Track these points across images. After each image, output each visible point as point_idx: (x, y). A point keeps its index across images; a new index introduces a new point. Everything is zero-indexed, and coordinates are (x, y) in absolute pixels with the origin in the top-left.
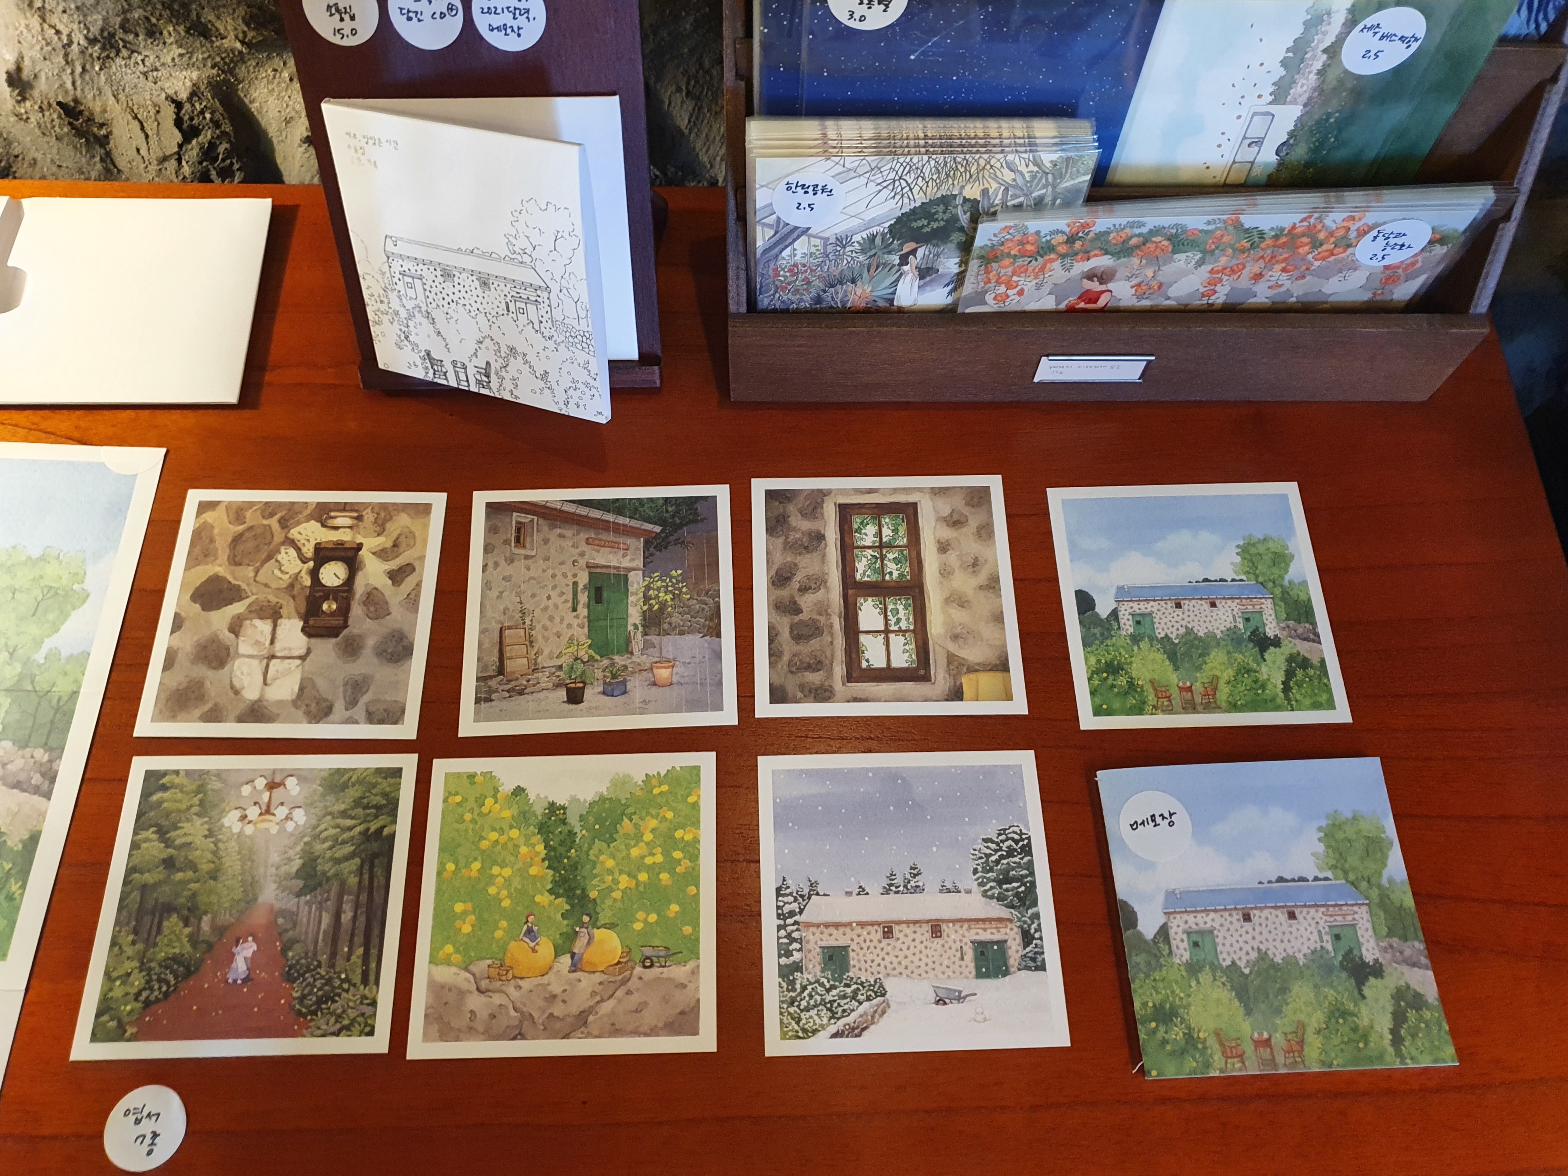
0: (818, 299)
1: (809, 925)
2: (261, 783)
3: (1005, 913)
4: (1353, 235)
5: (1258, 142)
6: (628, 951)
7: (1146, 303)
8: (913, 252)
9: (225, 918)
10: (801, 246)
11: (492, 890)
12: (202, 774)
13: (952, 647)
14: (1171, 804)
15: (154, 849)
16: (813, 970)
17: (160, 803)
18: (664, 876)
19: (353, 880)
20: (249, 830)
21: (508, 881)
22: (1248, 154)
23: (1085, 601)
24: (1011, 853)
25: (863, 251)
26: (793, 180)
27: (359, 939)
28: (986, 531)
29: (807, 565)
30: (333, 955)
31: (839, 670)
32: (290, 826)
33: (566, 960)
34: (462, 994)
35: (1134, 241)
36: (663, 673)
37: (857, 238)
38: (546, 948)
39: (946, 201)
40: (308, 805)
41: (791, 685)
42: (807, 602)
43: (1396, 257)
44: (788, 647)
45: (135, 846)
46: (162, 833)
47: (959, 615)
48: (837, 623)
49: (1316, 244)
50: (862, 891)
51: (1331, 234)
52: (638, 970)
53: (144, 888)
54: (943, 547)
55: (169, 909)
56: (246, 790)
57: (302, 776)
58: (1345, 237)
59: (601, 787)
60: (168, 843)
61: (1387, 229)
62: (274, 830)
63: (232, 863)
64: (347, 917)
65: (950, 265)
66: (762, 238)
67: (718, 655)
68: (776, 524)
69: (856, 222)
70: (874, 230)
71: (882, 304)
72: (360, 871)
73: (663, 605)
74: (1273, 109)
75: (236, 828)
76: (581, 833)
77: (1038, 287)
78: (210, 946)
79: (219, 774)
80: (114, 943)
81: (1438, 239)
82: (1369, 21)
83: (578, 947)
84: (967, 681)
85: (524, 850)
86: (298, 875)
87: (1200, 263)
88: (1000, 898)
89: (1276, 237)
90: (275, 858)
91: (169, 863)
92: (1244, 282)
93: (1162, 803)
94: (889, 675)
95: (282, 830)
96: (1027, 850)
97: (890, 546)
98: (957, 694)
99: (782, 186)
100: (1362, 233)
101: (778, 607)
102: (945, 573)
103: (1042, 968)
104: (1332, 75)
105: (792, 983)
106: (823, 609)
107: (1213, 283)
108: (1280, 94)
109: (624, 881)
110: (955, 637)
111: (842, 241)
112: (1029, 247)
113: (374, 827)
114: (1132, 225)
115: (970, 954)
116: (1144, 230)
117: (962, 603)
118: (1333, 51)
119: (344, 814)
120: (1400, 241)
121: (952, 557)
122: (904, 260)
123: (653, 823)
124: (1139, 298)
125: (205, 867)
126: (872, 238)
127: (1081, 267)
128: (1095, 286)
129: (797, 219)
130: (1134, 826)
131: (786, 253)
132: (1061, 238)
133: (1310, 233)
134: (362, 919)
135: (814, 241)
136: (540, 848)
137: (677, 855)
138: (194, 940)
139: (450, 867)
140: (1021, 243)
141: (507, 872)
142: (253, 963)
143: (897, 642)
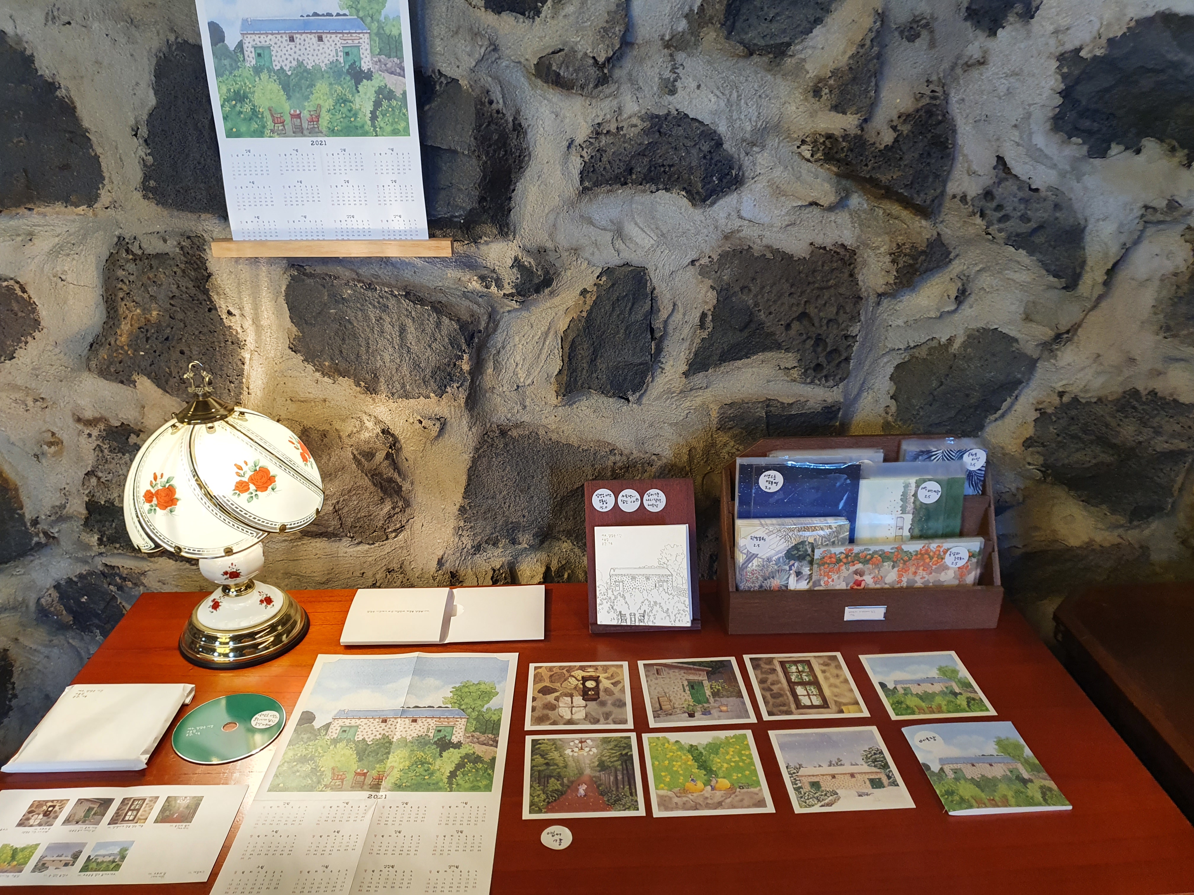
0: (761, 587)
1: (802, 776)
2: (577, 742)
3: (879, 770)
4: (942, 554)
5: (901, 528)
6: (732, 784)
7: (878, 586)
8: (793, 565)
9: (572, 779)
10: (755, 562)
12: (553, 739)
13: (836, 699)
14: (935, 735)
15: (539, 760)
16: (807, 788)
17: (539, 748)
19: (620, 767)
20: (576, 754)
21: (680, 766)
22: (900, 533)
23: (883, 685)
24: (875, 754)
25: (776, 564)
26: (753, 535)
27: (626, 783)
28: (839, 667)
29: (771, 678)
30: (617, 788)
31: (793, 706)
32: (591, 753)
34: (670, 798)
35: (868, 557)
36: (724, 708)
37: (774, 559)
38: (700, 785)
39: (803, 543)
40: (597, 747)
41: (775, 710)
42: (775, 688)
43: (961, 563)
44: (771, 701)
45: (532, 760)
46: (542, 756)
47: (836, 690)
48: (788, 694)
49: (931, 558)
50: (820, 766)
51: (935, 553)
52: (738, 790)
53: (539, 771)
54: (824, 672)
55: (550, 777)
56: (572, 744)
57: (592, 739)
58: (939, 555)
59: (710, 740)
60: (545, 759)
61: (953, 550)
62: (585, 754)
63: (571, 763)
64: (620, 777)
65: (806, 571)
66: (741, 559)
67: (744, 703)
68: (755, 667)
69: (774, 552)
70: (780, 555)
71: (784, 588)
72: (622, 765)
73: (718, 690)
74: (902, 515)
75: (571, 754)
76: (705, 753)
77: (839, 578)
78: (569, 787)
79: (560, 740)
80: (531, 786)
81: (972, 555)
82: (923, 486)
83: (713, 783)
84: (844, 708)
85: (684, 757)
86: (598, 766)
87: (893, 567)
88: (875, 766)
89: (916, 555)
90: (588, 762)
91: (547, 764)
92: (911, 576)
93: (932, 734)
94: (813, 707)
95: (588, 754)
96: (881, 753)
97: (803, 672)
98: (842, 711)
99: (749, 537)
100: (945, 553)
101: (763, 689)
102: (826, 678)
103: (898, 785)
104: (918, 503)
105: (800, 793)
106: (782, 689)
107: (900, 576)
108: (904, 511)
109: (725, 765)
110: (836, 696)
111: (769, 560)
112: (833, 560)
113: (624, 752)
114: (865, 549)
115: (868, 782)
116: (871, 552)
117: (836, 686)
118: (915, 495)
119: (612, 749)
120: (959, 556)
121: (828, 674)
122: (790, 569)
123: (732, 749)
124: (875, 584)
125: (561, 765)
126: (779, 558)
127: (853, 569)
128: (858, 577)
129: (754, 550)
130: (921, 741)
131: (750, 565)
132: (843, 556)
133: (927, 552)
134: (626, 779)
135: (760, 560)
136: (690, 757)
137: (744, 758)
138: (562, 784)
139: (656, 763)
140: (830, 558)
142: (586, 791)
143: (814, 698)
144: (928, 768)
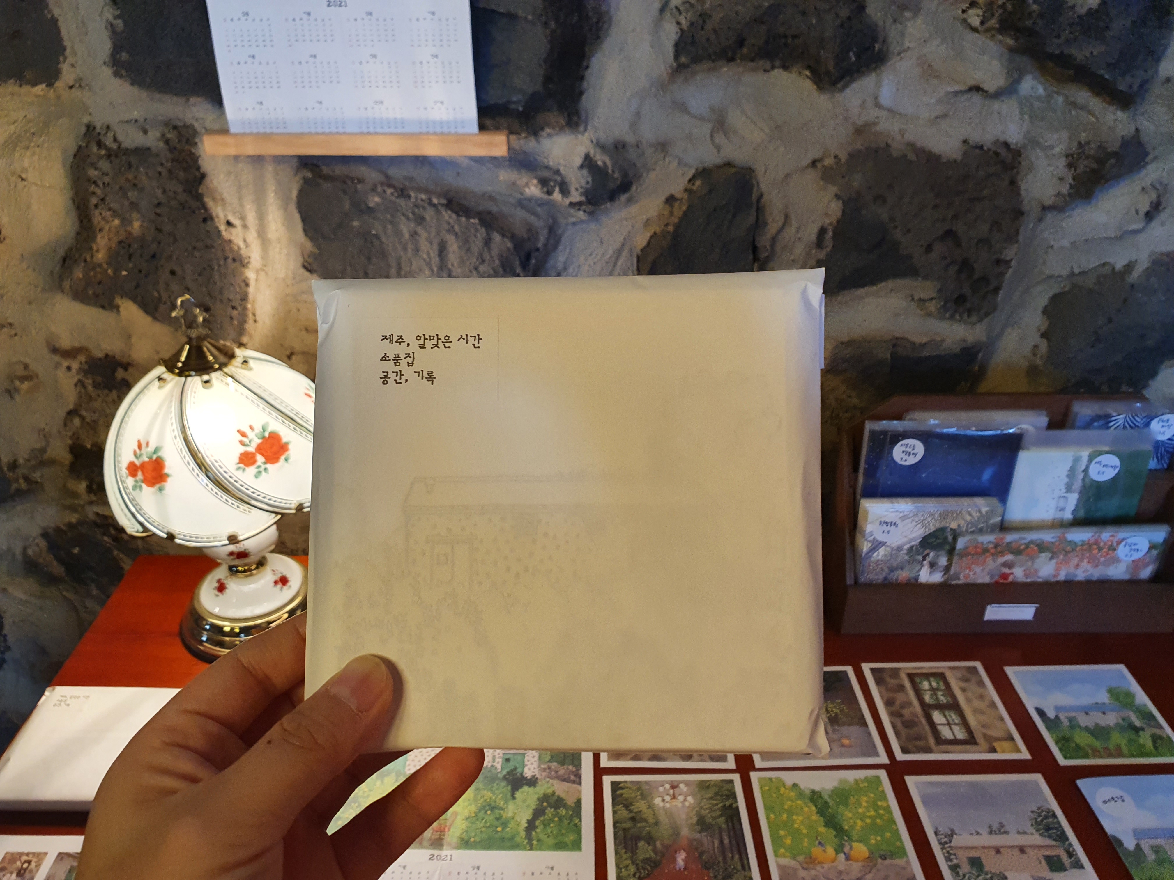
0: (885, 579)
1: (956, 848)
2: (667, 786)
3: (1054, 843)
4: (1115, 544)
5: (1062, 509)
6: (871, 852)
7: (1029, 580)
8: (928, 554)
9: (667, 842)
10: (882, 551)
11: (796, 826)
12: (638, 783)
13: (985, 731)
14: (1121, 793)
15: (624, 813)
16: (965, 868)
17: (621, 795)
18: (878, 821)
19: (724, 826)
20: (668, 805)
21: (802, 822)
22: (1059, 515)
23: (1041, 713)
24: (1046, 817)
25: (907, 554)
26: (883, 520)
27: (735, 852)
28: (981, 683)
29: (900, 698)
30: (725, 858)
31: (932, 741)
32: (687, 804)
33: (842, 856)
34: (795, 870)
35: (1023, 547)
36: (846, 742)
37: (906, 547)
38: (830, 851)
39: (943, 530)
40: (693, 795)
41: (910, 746)
42: (906, 712)
43: (1137, 556)
44: (904, 732)
45: (614, 812)
46: (627, 807)
47: (982, 718)
48: (923, 721)
49: (1100, 549)
50: (978, 833)
51: (1105, 544)
52: (879, 860)
53: (624, 830)
54: (964, 690)
55: (638, 838)
56: (661, 789)
57: (687, 783)
58: (1111, 545)
59: (835, 784)
60: (630, 811)
61: (1130, 541)
62: (680, 805)
63: (663, 819)
64: (726, 841)
65: (943, 561)
66: (865, 547)
67: (869, 734)
68: (879, 682)
69: (905, 540)
70: (913, 543)
71: (913, 581)
72: (726, 821)
73: (836, 714)
74: (1067, 495)
75: (662, 804)
76: (831, 803)
77: (983, 570)
78: (663, 855)
79: (646, 783)
80: (617, 853)
81: (1152, 547)
82: (1098, 459)
83: (847, 849)
84: (996, 745)
85: (806, 809)
86: (697, 823)
87: (1051, 558)
88: (1050, 836)
89: (1082, 545)
90: (683, 816)
91: (633, 819)
92: (1072, 570)
93: (1116, 792)
94: (955, 742)
95: (684, 806)
96: (1054, 816)
97: (937, 689)
98: (993, 750)
99: (878, 522)
100: (1119, 543)
101: (892, 714)
102: (968, 700)
103: (1082, 867)
104: (1087, 480)
105: (957, 874)
106: (915, 715)
107: (1058, 569)
108: (1069, 489)
109: (859, 823)
110: (984, 726)
111: (899, 549)
112: (979, 550)
113: (728, 803)
114: (1021, 539)
115: (1043, 862)
116: (1026, 541)
117: (982, 712)
118: (1086, 471)
119: (711, 798)
120: (1136, 547)
121: (969, 694)
122: (924, 559)
123: (865, 798)
124: (1027, 578)
125: (651, 821)
126: (912, 547)
127: (1001, 560)
128: (1006, 570)
129: (881, 538)
130: (1105, 802)
131: (875, 554)
132: (991, 546)
133: (1096, 543)
134: (734, 843)
135: (888, 549)
136: (814, 808)
137: (881, 812)
138: (655, 850)
139: (772, 816)
140: (975, 547)
141: (801, 818)
142: (685, 861)
143: (956, 729)
144: (1120, 843)
